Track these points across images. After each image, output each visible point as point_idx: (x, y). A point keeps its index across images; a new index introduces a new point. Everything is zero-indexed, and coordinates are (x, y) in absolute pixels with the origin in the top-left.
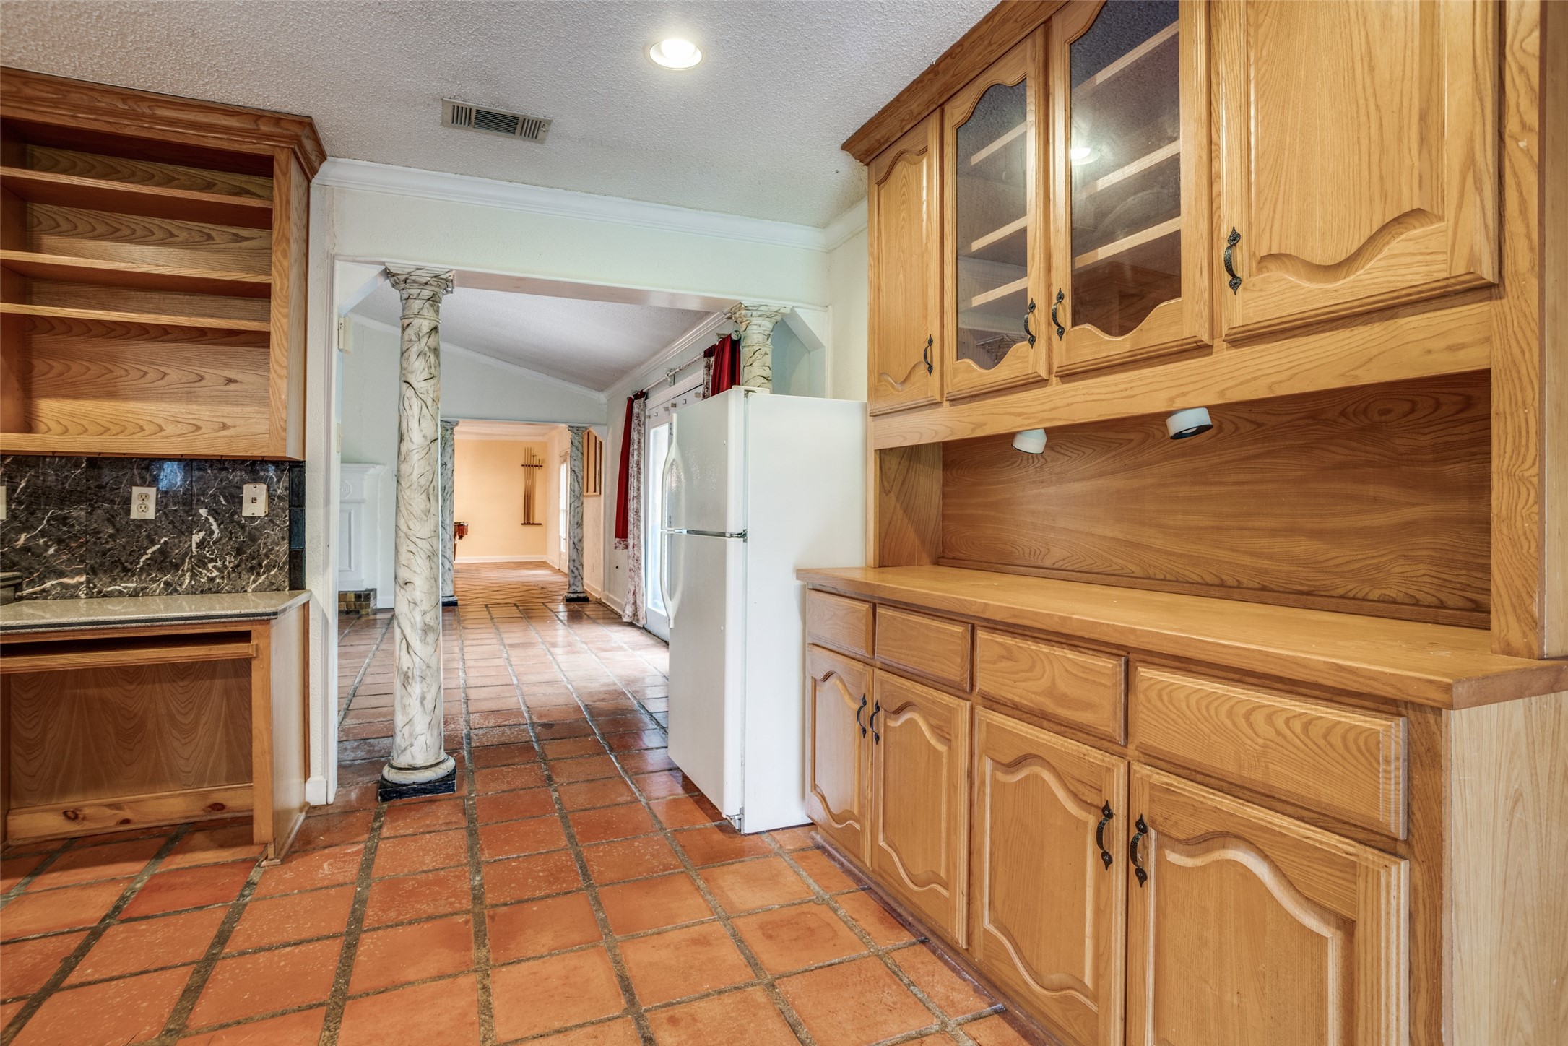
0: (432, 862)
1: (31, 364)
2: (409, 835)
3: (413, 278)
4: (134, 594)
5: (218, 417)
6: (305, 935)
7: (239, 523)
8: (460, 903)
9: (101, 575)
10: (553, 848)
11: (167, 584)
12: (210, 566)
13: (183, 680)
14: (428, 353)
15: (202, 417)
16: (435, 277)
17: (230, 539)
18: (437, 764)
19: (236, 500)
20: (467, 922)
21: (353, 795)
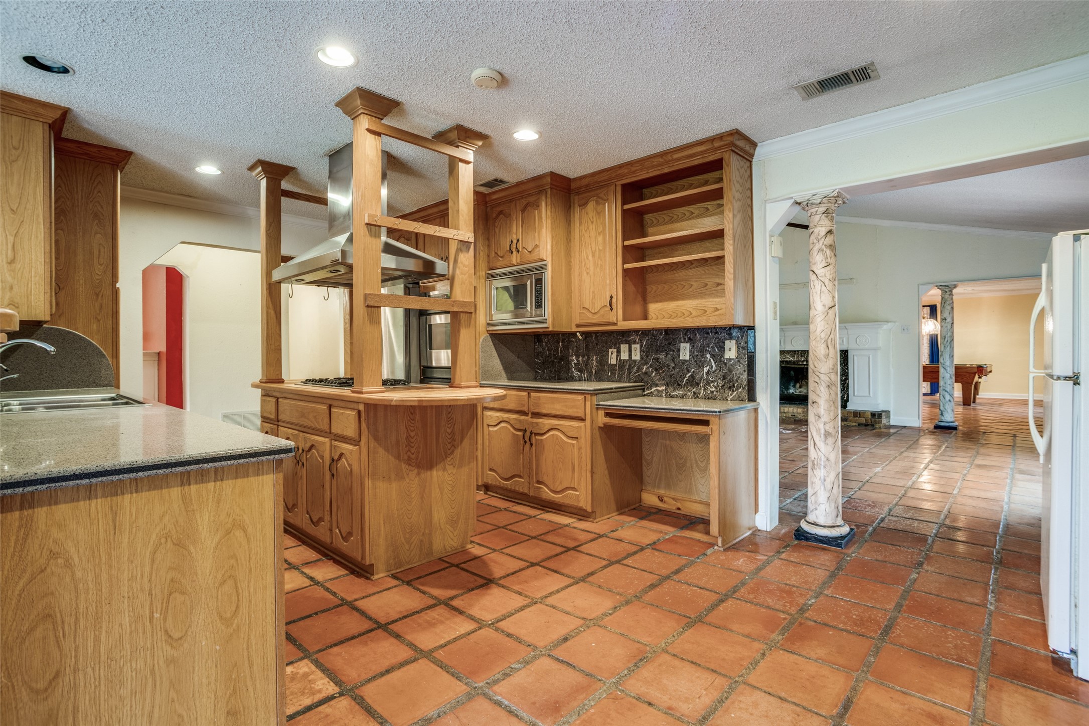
0: (795, 581)
1: (646, 288)
2: (795, 562)
3: (810, 202)
4: (682, 397)
5: (713, 305)
6: (707, 586)
7: (724, 362)
8: (790, 608)
9: (670, 387)
10: (878, 606)
11: (694, 393)
12: (712, 385)
13: (701, 443)
14: (825, 249)
15: (707, 306)
16: (825, 197)
17: (720, 371)
18: (833, 527)
19: (722, 349)
20: (784, 619)
21: (783, 531)
